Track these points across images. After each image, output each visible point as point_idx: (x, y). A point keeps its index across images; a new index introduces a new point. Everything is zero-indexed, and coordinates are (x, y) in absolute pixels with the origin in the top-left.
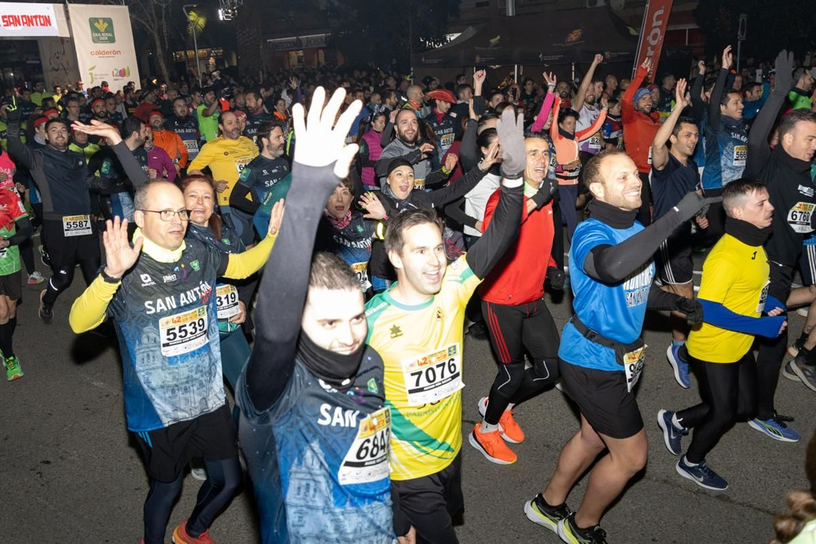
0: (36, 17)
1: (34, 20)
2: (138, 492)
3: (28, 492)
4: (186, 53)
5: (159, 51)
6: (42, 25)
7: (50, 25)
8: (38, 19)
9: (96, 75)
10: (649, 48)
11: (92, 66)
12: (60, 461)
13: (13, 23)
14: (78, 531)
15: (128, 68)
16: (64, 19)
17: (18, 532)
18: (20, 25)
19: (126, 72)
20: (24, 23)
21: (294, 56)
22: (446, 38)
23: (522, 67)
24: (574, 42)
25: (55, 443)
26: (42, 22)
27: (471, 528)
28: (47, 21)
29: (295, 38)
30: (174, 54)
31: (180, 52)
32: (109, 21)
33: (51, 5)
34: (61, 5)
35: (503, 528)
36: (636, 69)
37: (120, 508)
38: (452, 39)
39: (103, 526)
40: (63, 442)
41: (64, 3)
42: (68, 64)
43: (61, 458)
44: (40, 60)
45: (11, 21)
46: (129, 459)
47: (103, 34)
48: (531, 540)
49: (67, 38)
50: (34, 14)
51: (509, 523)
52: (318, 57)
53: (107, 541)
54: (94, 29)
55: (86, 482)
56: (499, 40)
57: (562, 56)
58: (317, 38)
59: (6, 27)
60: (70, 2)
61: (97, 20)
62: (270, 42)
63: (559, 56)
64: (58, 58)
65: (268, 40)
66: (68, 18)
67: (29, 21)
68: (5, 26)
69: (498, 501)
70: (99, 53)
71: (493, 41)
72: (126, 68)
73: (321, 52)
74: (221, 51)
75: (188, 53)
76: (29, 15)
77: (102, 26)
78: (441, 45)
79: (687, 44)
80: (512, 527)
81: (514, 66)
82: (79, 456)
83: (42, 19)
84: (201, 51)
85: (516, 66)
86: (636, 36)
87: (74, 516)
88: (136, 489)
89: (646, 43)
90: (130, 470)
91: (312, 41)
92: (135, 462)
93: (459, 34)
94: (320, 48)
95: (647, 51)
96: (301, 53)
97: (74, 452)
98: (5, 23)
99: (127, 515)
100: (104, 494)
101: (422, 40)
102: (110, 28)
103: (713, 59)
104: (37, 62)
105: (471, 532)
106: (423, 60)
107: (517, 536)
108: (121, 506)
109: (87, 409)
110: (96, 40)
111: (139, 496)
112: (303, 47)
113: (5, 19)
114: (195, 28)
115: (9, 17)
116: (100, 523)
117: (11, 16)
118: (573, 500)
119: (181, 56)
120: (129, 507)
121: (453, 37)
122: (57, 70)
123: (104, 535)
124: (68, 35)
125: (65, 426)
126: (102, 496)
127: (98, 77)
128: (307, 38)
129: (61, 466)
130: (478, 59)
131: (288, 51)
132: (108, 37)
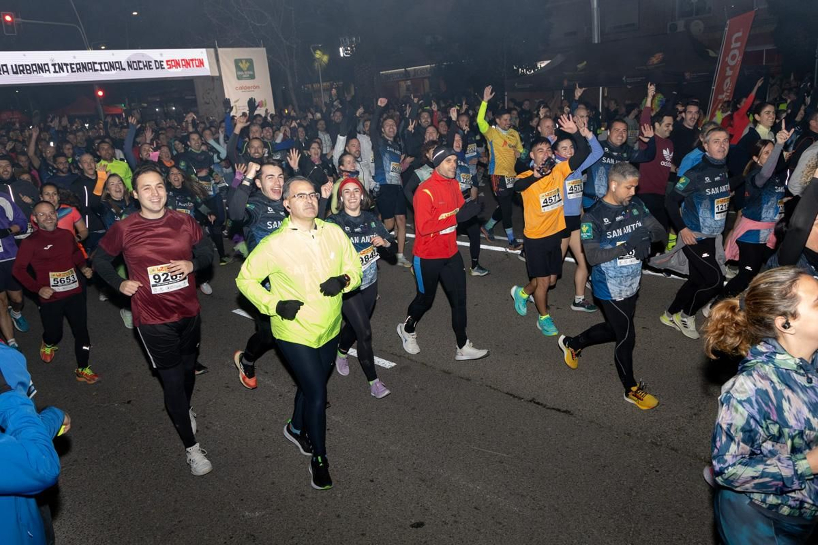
0: (192, 60)
1: (191, 62)
2: (268, 459)
3: (179, 455)
4: (312, 86)
5: (291, 85)
6: (197, 66)
7: (204, 66)
8: (194, 62)
9: (239, 107)
10: (728, 69)
11: (236, 99)
12: (205, 430)
13: (175, 66)
14: (219, 491)
15: (265, 101)
16: (215, 61)
17: (172, 489)
18: (180, 67)
19: (264, 104)
20: (183, 65)
21: (403, 85)
22: (537, 66)
23: (606, 89)
24: (656, 64)
25: (202, 415)
26: (197, 64)
27: (556, 506)
28: (201, 63)
29: (404, 69)
30: (303, 87)
31: (307, 85)
32: (250, 61)
33: (204, 50)
34: (212, 50)
35: (586, 508)
36: (714, 88)
37: (253, 472)
38: (542, 66)
39: (239, 487)
40: (209, 414)
41: (215, 48)
42: (217, 98)
43: (207, 427)
44: (195, 95)
45: (173, 64)
46: (261, 431)
47: (246, 72)
48: (612, 520)
49: (217, 77)
50: (190, 58)
51: (592, 504)
52: (424, 86)
53: (242, 500)
54: (238, 68)
55: (226, 449)
56: (586, 65)
57: (644, 78)
58: (423, 69)
59: (169, 70)
60: (219, 47)
61: (241, 60)
62: (382, 74)
63: (641, 78)
64: (209, 93)
65: (381, 73)
66: (218, 60)
67: (187, 63)
68: (168, 68)
69: (581, 483)
70: (241, 88)
71: (580, 66)
72: (263, 100)
73: (427, 82)
74: (342, 83)
75: (314, 86)
76: (187, 59)
77: (244, 66)
78: (532, 71)
79: (764, 64)
80: (594, 507)
81: (599, 89)
82: (221, 427)
83: (197, 62)
84: (325, 84)
85: (601, 88)
86: (714, 58)
87: (216, 477)
88: (267, 457)
89: (725, 64)
90: (261, 440)
91: (419, 73)
92: (265, 434)
93: (549, 62)
94: (425, 78)
95: (726, 71)
96: (409, 83)
97: (217, 423)
98: (169, 66)
99: (259, 479)
100: (240, 459)
101: (515, 68)
102: (251, 67)
103: (790, 77)
104: (194, 97)
105: (557, 510)
106: (516, 85)
107: (599, 516)
108: (254, 471)
109: (228, 387)
110: (239, 78)
111: (269, 462)
112: (411, 77)
113: (169, 63)
114: (320, 64)
115: (172, 61)
116: (237, 484)
117: (173, 60)
118: (653, 485)
119: (309, 88)
120: (260, 473)
121: (542, 64)
122: (208, 104)
123: (240, 494)
124: (217, 74)
125: (210, 400)
126: (239, 461)
127: (241, 108)
128: (415, 69)
129: (206, 435)
130: (566, 83)
131: (398, 82)
132: (250, 75)
